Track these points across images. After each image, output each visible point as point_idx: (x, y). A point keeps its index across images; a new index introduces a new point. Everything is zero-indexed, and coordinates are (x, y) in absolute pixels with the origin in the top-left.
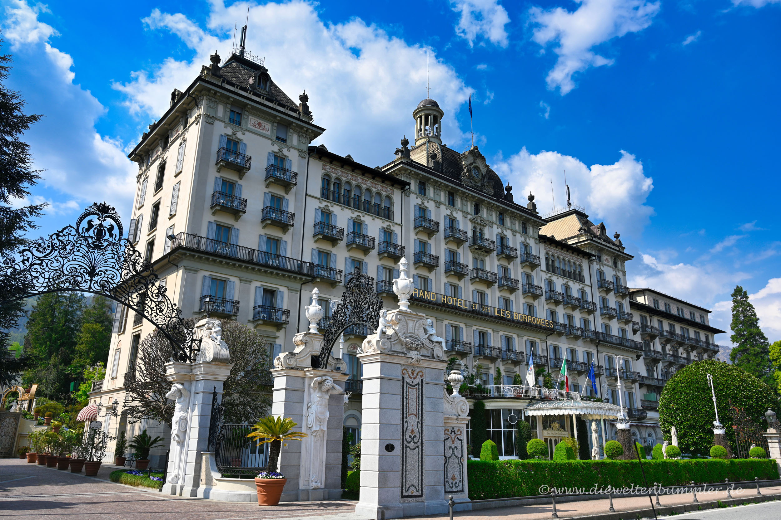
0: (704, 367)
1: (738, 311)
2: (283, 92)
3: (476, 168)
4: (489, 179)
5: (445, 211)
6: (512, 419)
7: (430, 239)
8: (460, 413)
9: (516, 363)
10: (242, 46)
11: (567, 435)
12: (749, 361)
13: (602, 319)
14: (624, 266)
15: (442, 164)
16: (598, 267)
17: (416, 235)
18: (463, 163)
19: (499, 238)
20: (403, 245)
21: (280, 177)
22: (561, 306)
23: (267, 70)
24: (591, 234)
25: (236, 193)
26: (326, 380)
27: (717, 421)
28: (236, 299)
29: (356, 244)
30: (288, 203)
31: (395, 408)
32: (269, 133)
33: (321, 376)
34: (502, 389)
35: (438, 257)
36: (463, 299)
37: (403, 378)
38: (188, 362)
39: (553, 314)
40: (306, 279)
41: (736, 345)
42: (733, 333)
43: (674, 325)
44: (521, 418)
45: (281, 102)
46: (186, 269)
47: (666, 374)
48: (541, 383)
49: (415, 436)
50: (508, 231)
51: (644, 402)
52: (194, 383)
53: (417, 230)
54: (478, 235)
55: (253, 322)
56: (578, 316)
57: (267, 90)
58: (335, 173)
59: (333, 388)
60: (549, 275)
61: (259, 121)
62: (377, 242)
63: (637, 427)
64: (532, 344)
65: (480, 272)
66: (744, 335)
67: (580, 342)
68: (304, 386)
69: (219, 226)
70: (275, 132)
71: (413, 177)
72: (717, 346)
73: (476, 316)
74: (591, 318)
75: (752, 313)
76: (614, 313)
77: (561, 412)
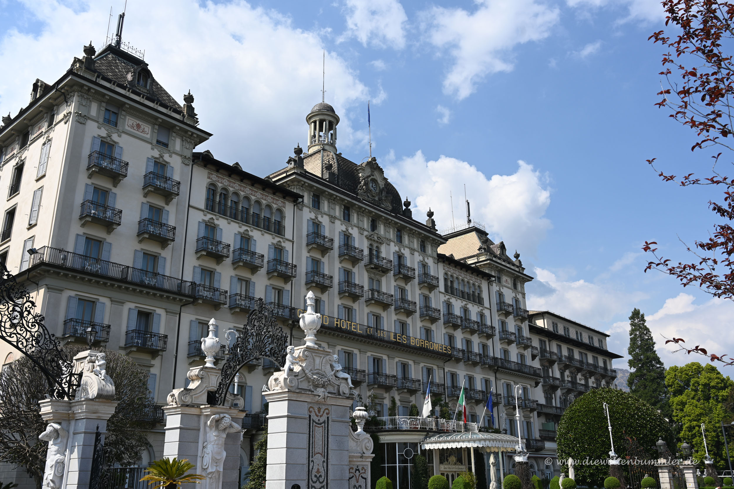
0: (601, 395)
1: (636, 335)
2: (164, 90)
3: (374, 181)
4: (387, 193)
5: (340, 227)
6: (408, 453)
7: (323, 257)
8: (365, 451)
9: (412, 392)
10: (119, 35)
11: (464, 470)
12: (645, 387)
13: (501, 344)
14: (523, 288)
15: (338, 176)
16: (498, 288)
17: (309, 252)
18: (360, 175)
19: (396, 256)
20: (294, 263)
21: (160, 186)
22: (459, 330)
23: (148, 65)
24: (491, 253)
25: (110, 203)
26: (223, 417)
27: (613, 451)
28: (106, 322)
29: (243, 261)
30: (168, 214)
31: (301, 447)
32: (148, 136)
33: (219, 413)
34: (398, 421)
35: (331, 277)
36: (358, 322)
37: (310, 416)
38: (66, 399)
39: (451, 338)
40: (186, 300)
41: (633, 370)
42: (630, 357)
43: (572, 350)
44: (417, 452)
45: (163, 102)
46: (49, 289)
47: (564, 402)
48: (438, 414)
49: (320, 476)
50: (406, 249)
51: (542, 432)
52: (73, 423)
53: (310, 247)
54: (375, 253)
55: (125, 348)
56: (476, 340)
57: (148, 88)
58: (221, 183)
59: (231, 426)
60: (447, 297)
61: (138, 122)
62: (266, 260)
63: (535, 458)
64: (429, 371)
65: (376, 293)
66: (641, 360)
67: (478, 369)
68: (199, 424)
69: (89, 239)
70: (155, 135)
71: (306, 189)
72: (615, 371)
73: (371, 341)
74: (489, 343)
75: (648, 337)
76: (513, 338)
77: (459, 445)
